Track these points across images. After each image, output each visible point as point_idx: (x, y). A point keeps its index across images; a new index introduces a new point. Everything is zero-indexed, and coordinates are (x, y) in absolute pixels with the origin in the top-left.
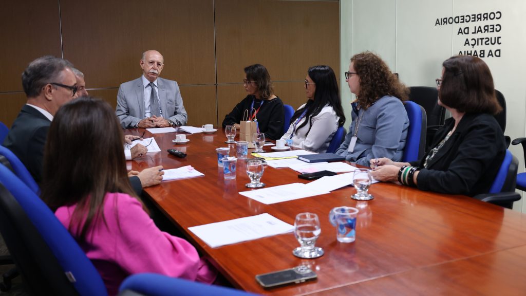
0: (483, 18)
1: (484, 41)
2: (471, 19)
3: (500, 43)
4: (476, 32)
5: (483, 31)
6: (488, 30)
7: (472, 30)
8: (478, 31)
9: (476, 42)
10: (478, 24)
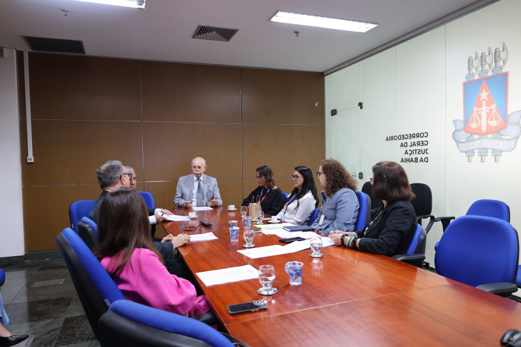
0: (416, 137)
1: (417, 151)
2: (408, 138)
3: (427, 153)
5: (416, 145)
6: (419, 144)
7: (409, 144)
8: (413, 145)
9: (412, 152)
10: (413, 140)
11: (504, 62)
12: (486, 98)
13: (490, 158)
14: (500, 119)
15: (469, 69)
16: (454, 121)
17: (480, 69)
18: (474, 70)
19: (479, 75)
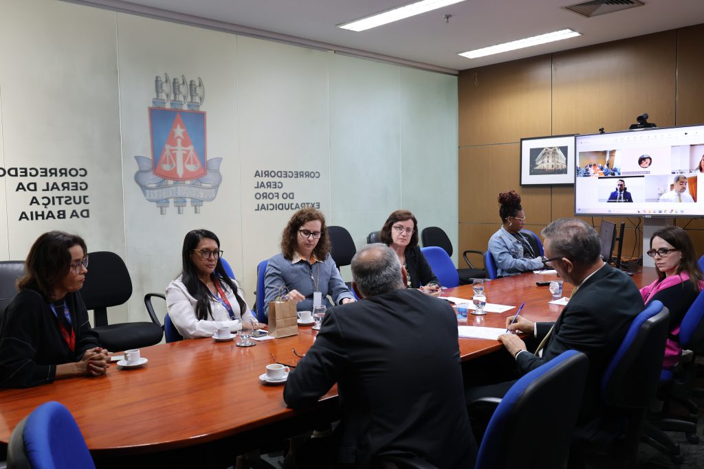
0: (59, 174)
1: (63, 200)
2: (40, 174)
3: (88, 203)
4: (50, 188)
5: (61, 188)
6: (68, 188)
8: (53, 188)
9: (50, 201)
10: (51, 180)
11: (201, 99)
12: (181, 136)
13: (189, 208)
14: (199, 164)
15: (157, 92)
16: (137, 158)
17: (172, 98)
18: (163, 96)
19: (171, 104)
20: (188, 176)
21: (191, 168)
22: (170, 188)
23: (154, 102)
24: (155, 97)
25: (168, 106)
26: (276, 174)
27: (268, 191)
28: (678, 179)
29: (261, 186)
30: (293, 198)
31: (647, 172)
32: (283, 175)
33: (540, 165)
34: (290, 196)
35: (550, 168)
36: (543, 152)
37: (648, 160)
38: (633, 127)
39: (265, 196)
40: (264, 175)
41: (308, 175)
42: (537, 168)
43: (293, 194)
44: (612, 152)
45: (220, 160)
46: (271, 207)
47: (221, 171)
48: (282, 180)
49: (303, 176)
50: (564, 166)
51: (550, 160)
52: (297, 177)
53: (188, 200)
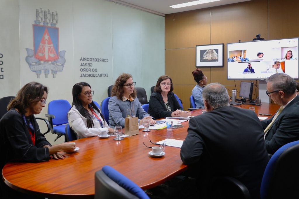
11: (57, 21)
12: (48, 39)
14: (55, 54)
15: (37, 17)
16: (27, 50)
17: (44, 20)
18: (40, 19)
19: (43, 23)
20: (50, 59)
21: (52, 55)
22: (42, 65)
23: (35, 22)
24: (36, 19)
25: (42, 24)
26: (90, 60)
27: (86, 67)
28: (276, 63)
29: (83, 65)
30: (97, 71)
31: (261, 60)
32: (93, 60)
33: (205, 58)
34: (96, 70)
35: (210, 59)
36: (207, 51)
37: (262, 55)
38: (255, 40)
39: (85, 70)
40: (84, 60)
41: (103, 60)
42: (204, 59)
43: (97, 69)
44: (245, 51)
45: (65, 52)
46: (87, 75)
47: (65, 57)
48: (92, 62)
49: (101, 60)
50: (217, 58)
51: (210, 55)
52: (99, 61)
53: (50, 71)
